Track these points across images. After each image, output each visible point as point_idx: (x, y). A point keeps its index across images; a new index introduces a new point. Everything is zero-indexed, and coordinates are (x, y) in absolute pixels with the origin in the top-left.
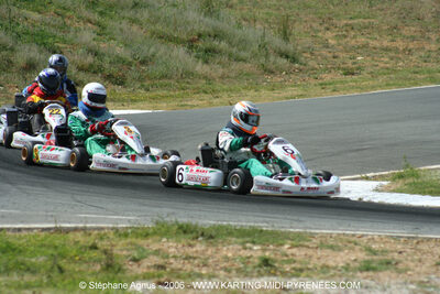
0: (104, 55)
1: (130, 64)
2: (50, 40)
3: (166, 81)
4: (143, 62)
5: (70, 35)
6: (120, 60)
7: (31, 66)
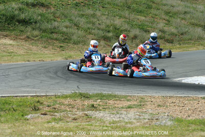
0: (166, 32)
1: (176, 35)
2: (145, 27)
3: (189, 41)
4: (182, 34)
5: (154, 25)
6: (172, 34)
7: (135, 37)
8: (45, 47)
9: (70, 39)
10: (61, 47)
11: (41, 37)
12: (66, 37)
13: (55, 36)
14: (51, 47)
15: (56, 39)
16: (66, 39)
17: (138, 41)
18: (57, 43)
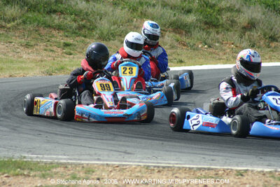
7: (251, 26)
8: (27, 46)
9: (93, 29)
10: (67, 45)
11: (24, 22)
12: (83, 23)
13: (56, 19)
14: (42, 45)
15: (59, 28)
16: (84, 26)
17: (255, 34)
18: (60, 37)
